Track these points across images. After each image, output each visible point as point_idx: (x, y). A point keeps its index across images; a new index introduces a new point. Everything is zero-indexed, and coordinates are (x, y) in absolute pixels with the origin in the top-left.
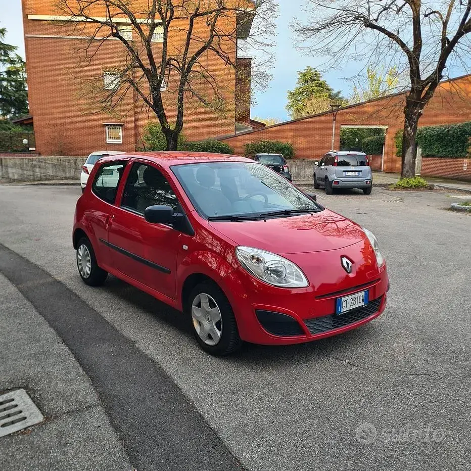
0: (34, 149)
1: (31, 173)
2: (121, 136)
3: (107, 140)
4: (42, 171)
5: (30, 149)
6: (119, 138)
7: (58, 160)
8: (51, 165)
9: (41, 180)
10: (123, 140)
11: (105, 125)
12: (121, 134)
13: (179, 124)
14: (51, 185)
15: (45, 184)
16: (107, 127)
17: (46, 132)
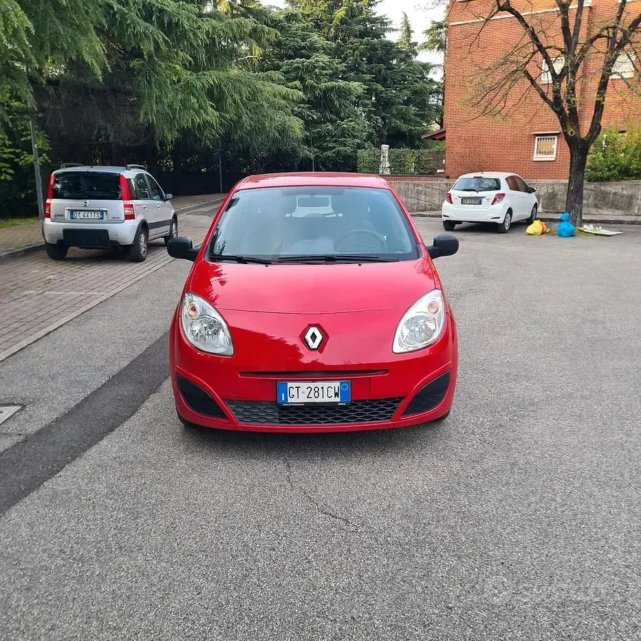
0: (442, 171)
1: (415, 201)
2: (555, 150)
3: (535, 156)
4: (428, 199)
5: (438, 171)
6: (551, 153)
7: (447, 184)
8: (437, 192)
9: (425, 210)
10: (557, 154)
11: (534, 134)
12: (554, 147)
13: (596, 128)
14: (429, 216)
15: (424, 216)
16: (537, 138)
17: (458, 148)
